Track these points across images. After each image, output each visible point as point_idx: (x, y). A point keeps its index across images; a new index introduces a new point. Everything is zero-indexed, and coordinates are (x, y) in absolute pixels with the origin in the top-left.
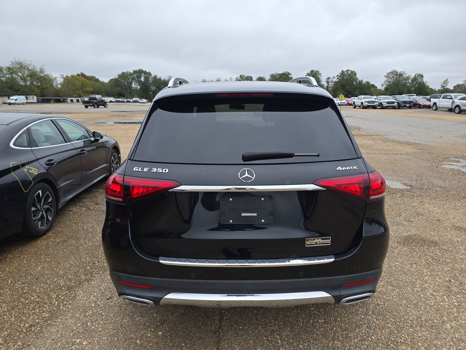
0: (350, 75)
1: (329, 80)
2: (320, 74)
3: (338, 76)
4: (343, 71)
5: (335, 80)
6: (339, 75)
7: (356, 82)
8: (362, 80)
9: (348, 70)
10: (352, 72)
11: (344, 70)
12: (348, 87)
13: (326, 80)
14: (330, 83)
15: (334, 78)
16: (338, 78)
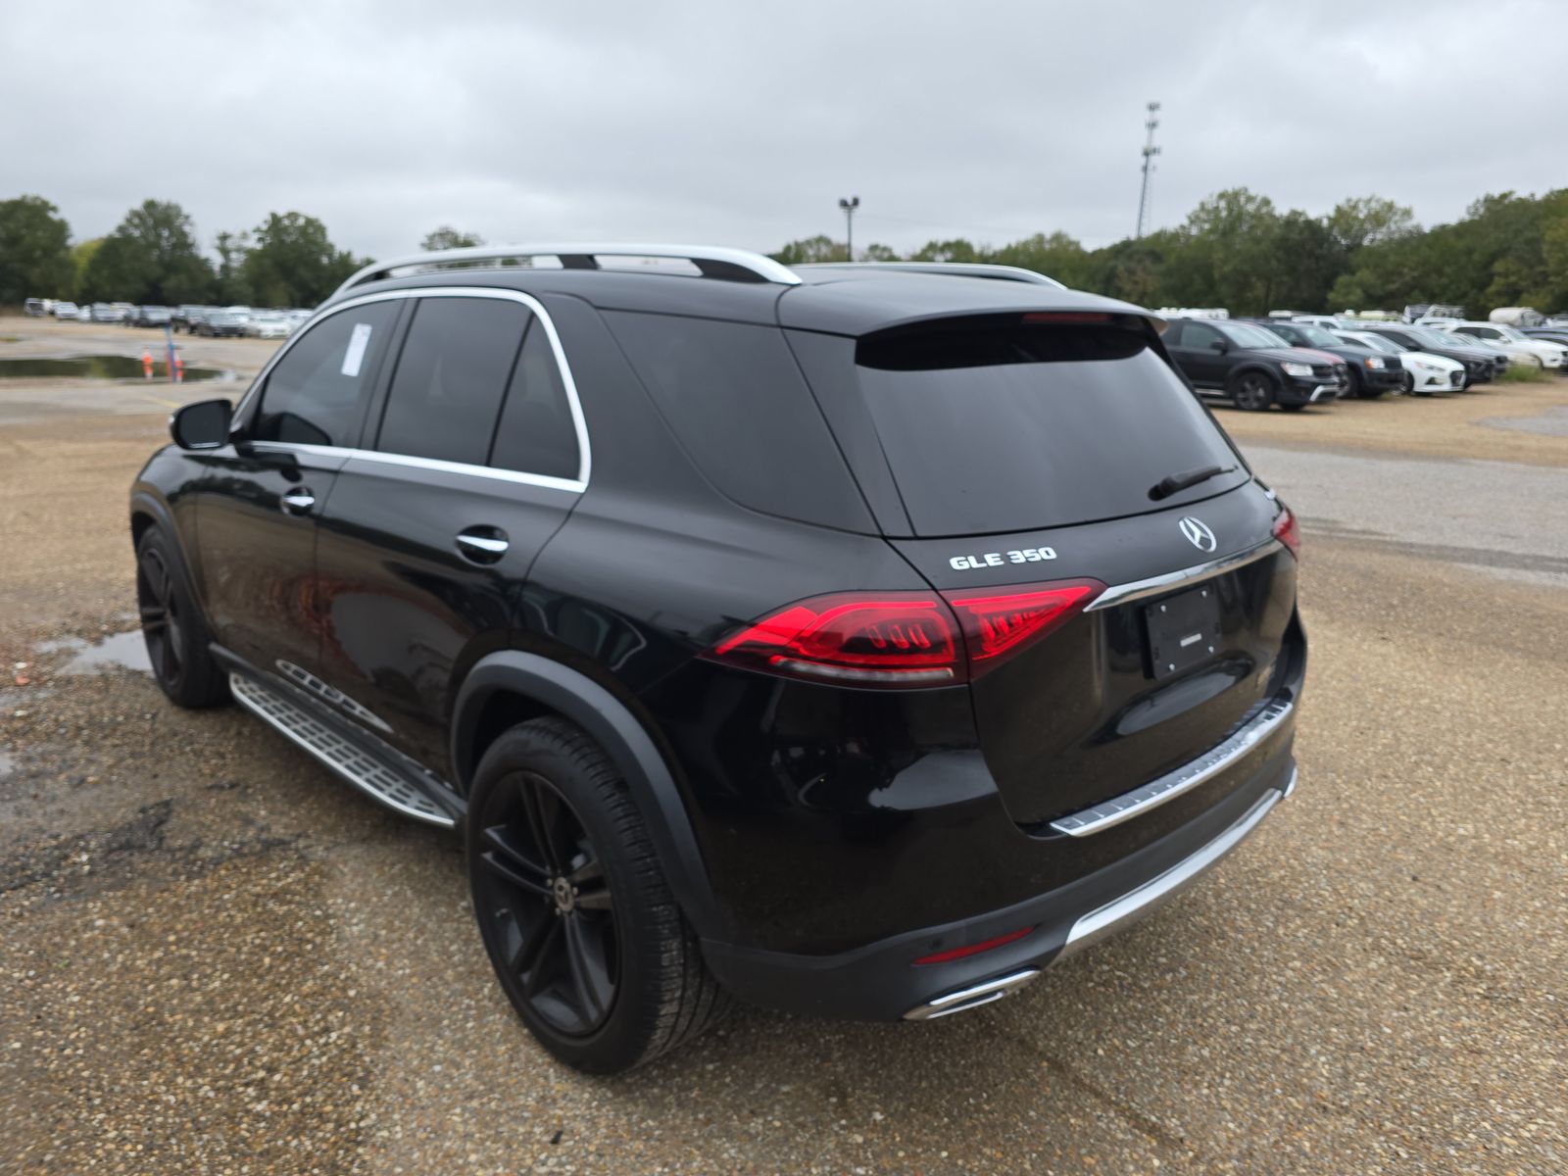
0: (303, 231)
1: (230, 244)
2: (187, 217)
3: (257, 230)
4: (274, 216)
5: (253, 243)
6: (264, 227)
7: (330, 256)
8: (349, 254)
9: (293, 216)
10: (310, 222)
11: (281, 212)
12: (303, 273)
13: (217, 242)
14: (234, 256)
15: (245, 236)
16: (260, 240)
